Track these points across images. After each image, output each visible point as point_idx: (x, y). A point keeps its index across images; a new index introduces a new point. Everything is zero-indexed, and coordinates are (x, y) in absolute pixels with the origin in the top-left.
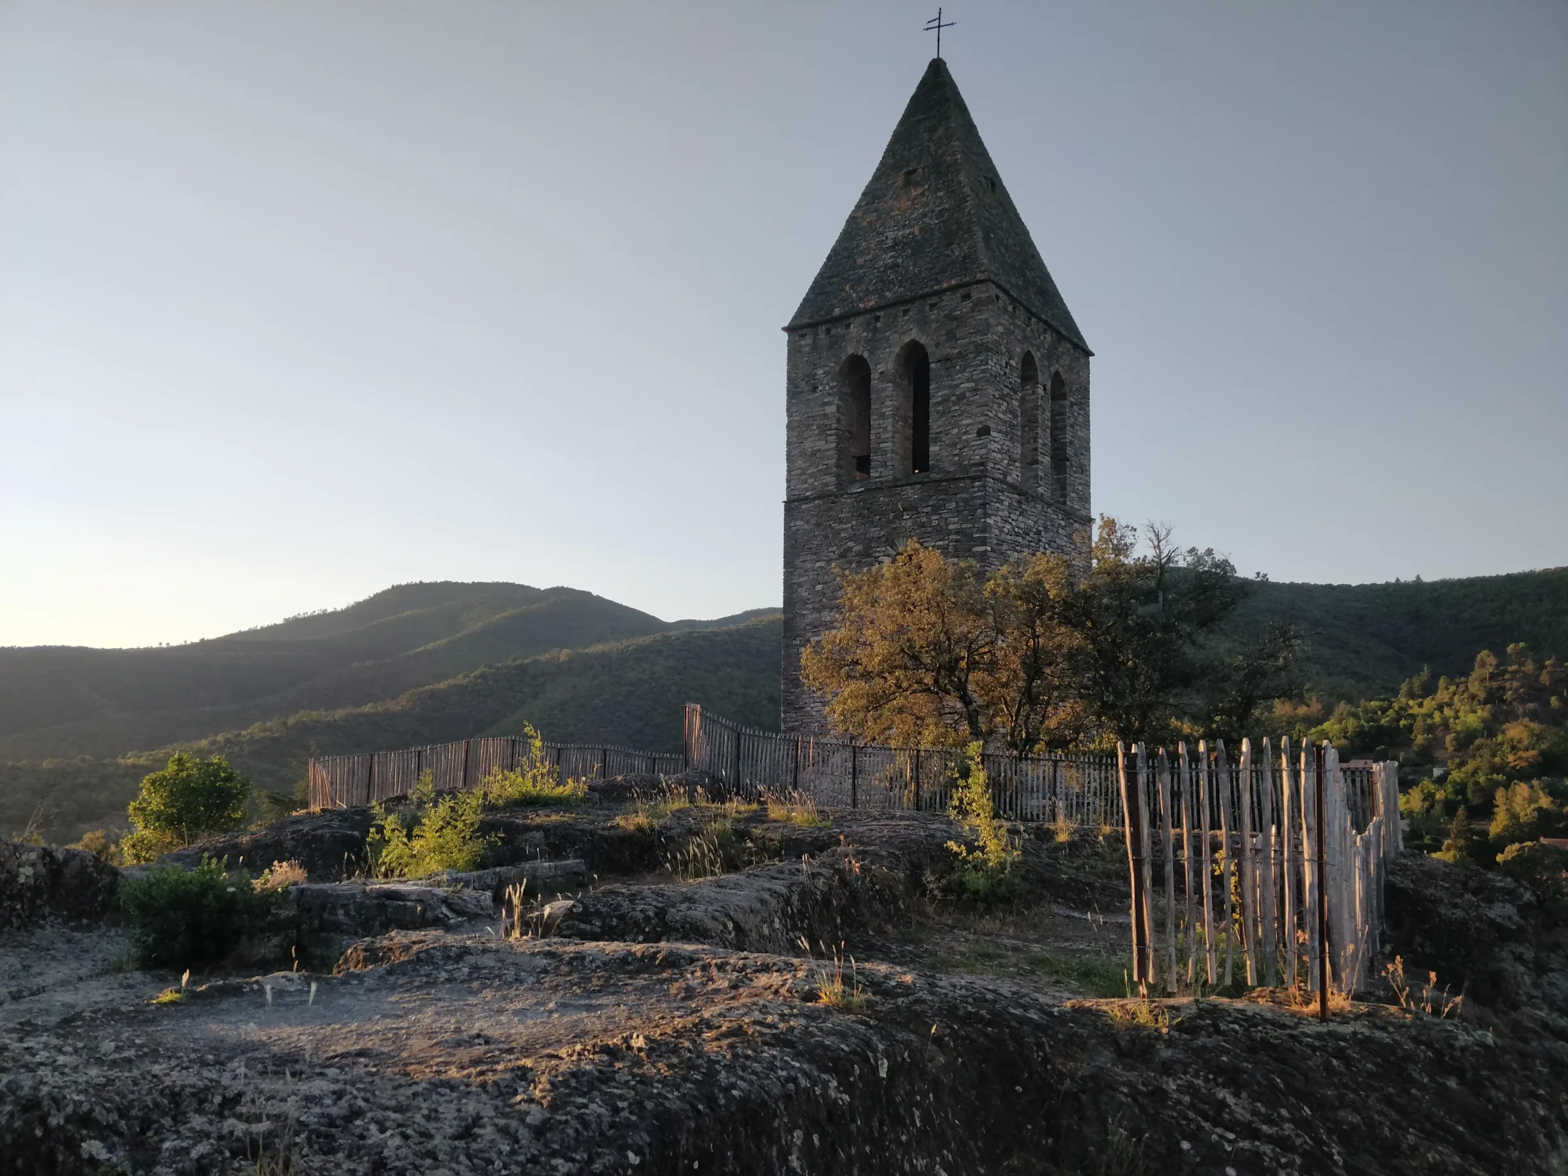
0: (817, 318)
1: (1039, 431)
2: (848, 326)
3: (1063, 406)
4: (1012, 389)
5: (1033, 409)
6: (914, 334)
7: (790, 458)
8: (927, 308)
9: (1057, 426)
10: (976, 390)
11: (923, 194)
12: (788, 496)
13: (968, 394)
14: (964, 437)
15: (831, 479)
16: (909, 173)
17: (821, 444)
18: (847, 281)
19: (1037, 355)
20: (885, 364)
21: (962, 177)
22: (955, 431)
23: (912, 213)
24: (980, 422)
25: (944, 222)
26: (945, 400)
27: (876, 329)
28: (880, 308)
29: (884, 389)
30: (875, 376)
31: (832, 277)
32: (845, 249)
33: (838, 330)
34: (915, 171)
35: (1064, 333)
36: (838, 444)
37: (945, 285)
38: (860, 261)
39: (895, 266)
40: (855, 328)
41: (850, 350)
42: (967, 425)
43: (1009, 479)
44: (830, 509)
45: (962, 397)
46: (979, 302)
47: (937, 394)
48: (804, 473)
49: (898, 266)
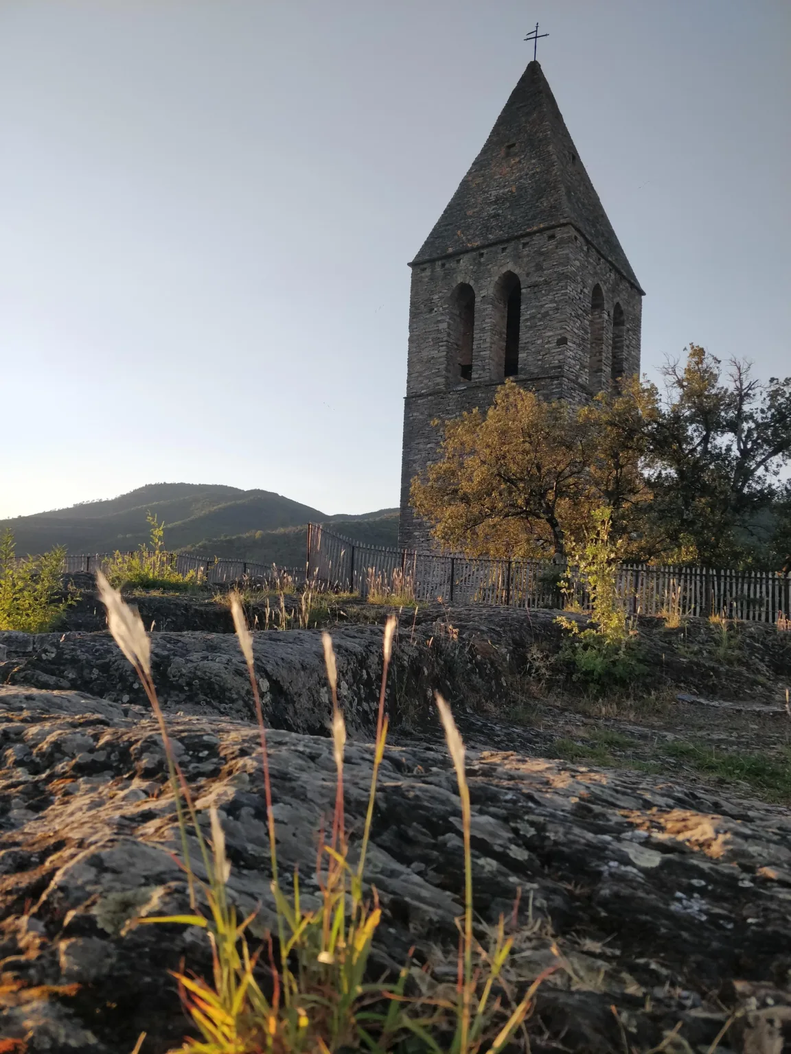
0: (435, 256)
1: (604, 346)
2: (458, 261)
3: (621, 331)
4: (584, 311)
5: (599, 329)
6: (510, 266)
7: (411, 364)
8: (521, 246)
9: (617, 345)
10: (557, 309)
11: (520, 162)
12: (408, 393)
13: (551, 312)
14: (546, 346)
15: (441, 380)
16: (509, 147)
17: (435, 353)
18: (459, 228)
19: (604, 288)
20: (486, 290)
21: (551, 148)
22: (539, 342)
23: (511, 176)
24: (560, 334)
25: (536, 182)
26: (533, 317)
27: (480, 263)
28: (483, 247)
29: (485, 310)
30: (478, 299)
31: (447, 225)
32: (459, 204)
33: (451, 264)
34: (513, 145)
35: (625, 274)
36: (448, 352)
37: (535, 228)
38: (470, 213)
39: (496, 216)
40: (465, 262)
41: (460, 280)
42: (549, 337)
43: (580, 380)
44: (440, 403)
45: (546, 314)
46: (562, 241)
47: (526, 312)
48: (420, 376)
49: (498, 215)
